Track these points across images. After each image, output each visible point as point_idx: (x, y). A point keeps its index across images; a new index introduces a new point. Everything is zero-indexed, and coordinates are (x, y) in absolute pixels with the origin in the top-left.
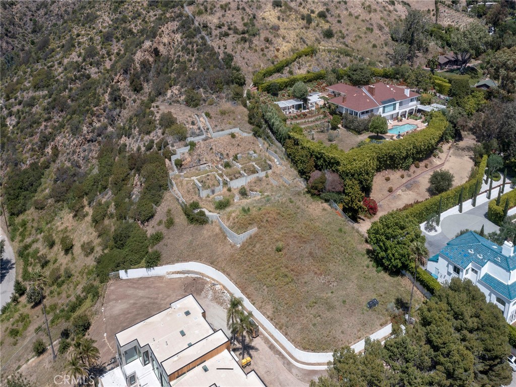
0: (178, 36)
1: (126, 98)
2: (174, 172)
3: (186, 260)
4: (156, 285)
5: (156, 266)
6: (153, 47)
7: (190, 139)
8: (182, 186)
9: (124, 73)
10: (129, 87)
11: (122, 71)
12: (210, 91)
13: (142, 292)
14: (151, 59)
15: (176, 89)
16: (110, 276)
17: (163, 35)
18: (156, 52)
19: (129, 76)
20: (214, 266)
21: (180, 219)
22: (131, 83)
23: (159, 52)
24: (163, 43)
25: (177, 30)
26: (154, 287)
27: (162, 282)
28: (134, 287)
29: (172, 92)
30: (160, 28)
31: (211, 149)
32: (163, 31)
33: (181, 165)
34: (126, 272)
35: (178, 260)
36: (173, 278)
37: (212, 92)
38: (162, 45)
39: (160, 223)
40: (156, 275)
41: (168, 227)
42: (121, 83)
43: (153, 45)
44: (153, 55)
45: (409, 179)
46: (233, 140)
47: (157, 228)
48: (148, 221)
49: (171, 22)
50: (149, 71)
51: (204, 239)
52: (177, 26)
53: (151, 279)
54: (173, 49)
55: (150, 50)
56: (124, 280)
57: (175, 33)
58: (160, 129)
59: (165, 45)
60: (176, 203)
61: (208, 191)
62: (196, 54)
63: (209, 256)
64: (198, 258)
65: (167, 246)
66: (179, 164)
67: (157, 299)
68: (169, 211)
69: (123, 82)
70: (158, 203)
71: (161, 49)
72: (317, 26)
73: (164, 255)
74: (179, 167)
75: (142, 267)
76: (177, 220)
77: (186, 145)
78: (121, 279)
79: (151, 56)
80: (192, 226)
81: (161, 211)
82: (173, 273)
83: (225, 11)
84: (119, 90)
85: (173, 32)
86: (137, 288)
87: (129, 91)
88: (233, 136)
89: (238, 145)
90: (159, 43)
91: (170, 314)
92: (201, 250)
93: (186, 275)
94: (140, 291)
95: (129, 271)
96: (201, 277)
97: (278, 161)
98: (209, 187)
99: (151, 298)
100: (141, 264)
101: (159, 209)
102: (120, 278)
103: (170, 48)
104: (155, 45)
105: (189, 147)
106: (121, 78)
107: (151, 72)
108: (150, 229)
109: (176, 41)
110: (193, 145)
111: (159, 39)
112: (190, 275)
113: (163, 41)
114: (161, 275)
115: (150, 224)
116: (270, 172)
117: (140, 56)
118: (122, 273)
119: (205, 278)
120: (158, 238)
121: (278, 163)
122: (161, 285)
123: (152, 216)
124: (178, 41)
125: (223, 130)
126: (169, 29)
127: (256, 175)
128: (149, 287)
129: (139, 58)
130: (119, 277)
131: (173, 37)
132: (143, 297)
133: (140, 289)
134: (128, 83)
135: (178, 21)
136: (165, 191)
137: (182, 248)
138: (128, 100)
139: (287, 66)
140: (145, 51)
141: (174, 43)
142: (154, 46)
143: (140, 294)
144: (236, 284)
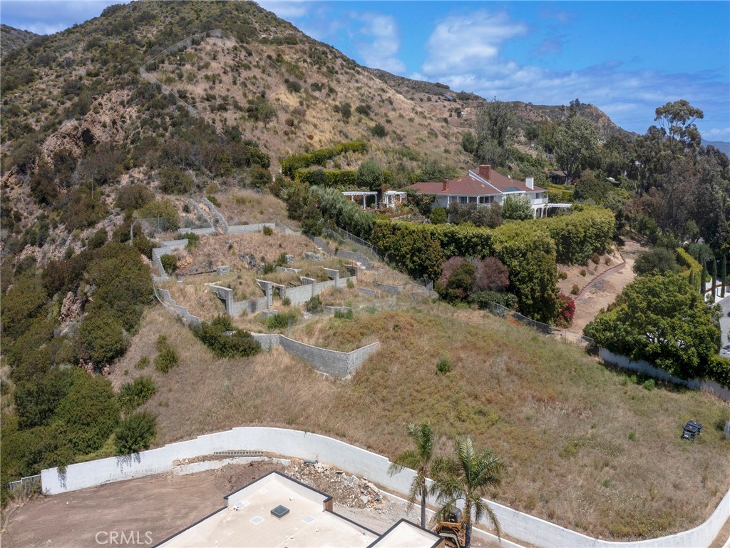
0: (132, 111)
1: (22, 215)
2: (161, 278)
3: (225, 426)
4: (150, 492)
5: (146, 447)
6: (80, 129)
7: (183, 231)
8: (184, 297)
9: (18, 173)
10: (29, 196)
11: (15, 168)
12: (208, 172)
13: (115, 511)
14: (77, 151)
15: (140, 172)
16: (12, 491)
17: (101, 111)
18: (87, 137)
19: (28, 177)
20: (297, 426)
21: (193, 352)
22: (33, 190)
23: (92, 137)
24: (100, 122)
25: (128, 103)
26: (147, 497)
27: (164, 486)
28: (87, 507)
29: (131, 176)
30: (95, 99)
31: (231, 247)
32: (100, 104)
33: (175, 268)
34: (62, 472)
35: (203, 428)
36: (192, 474)
37: (212, 175)
38: (98, 126)
39: (144, 362)
40: (145, 473)
41: (164, 370)
42: (13, 189)
43: (80, 125)
44: (81, 143)
45: (593, 277)
46: (269, 238)
47: (137, 374)
48: (110, 361)
49: (117, 91)
50: (72, 170)
51: (260, 380)
52: (128, 95)
53: (132, 484)
54: (120, 131)
55: (75, 133)
56: (56, 496)
57: (124, 106)
58: (118, 214)
59: (104, 126)
60: (177, 326)
61: (244, 305)
62: (170, 128)
63: (281, 409)
64: (255, 417)
65: (167, 405)
66: (170, 264)
67: (161, 518)
68: (162, 341)
69: (16, 187)
70: (132, 326)
71: (97, 132)
72: (359, 121)
73: (162, 424)
74: (170, 271)
75: (107, 455)
76: (184, 354)
77: (180, 237)
78: (46, 496)
79: (77, 144)
80: (225, 360)
81: (141, 344)
82: (192, 461)
83: (214, 83)
84: (9, 200)
85: (122, 103)
86: (98, 506)
87: (28, 204)
88: (268, 232)
89: (280, 246)
90: (93, 122)
91: (228, 522)
92: (258, 401)
93: (226, 462)
94: (106, 511)
95: (70, 469)
96: (266, 459)
97: (363, 264)
98: (244, 298)
99: (145, 520)
100: (103, 450)
101: (136, 339)
102: (40, 493)
103: (115, 131)
104: (85, 125)
105: (186, 241)
106: (12, 180)
107: (76, 172)
108: (118, 378)
109: (128, 117)
110: (193, 239)
111: (94, 115)
112: (236, 461)
113: (102, 120)
114: (159, 471)
115: (117, 370)
116: (354, 279)
117: (53, 145)
118: (50, 479)
119: (275, 460)
120: (141, 391)
121: (364, 268)
122: (164, 490)
123: (121, 352)
124: (130, 117)
125: (246, 223)
126: (113, 100)
127: (330, 283)
128: (130, 500)
129: (51, 148)
130: (40, 488)
131: (122, 112)
132: (119, 521)
133: (106, 507)
134: (27, 190)
135: (130, 90)
136: (146, 308)
137: (208, 404)
138: (26, 218)
139: (330, 158)
140: (64, 137)
141: (124, 122)
142: (82, 127)
143: (110, 517)
144: (369, 447)
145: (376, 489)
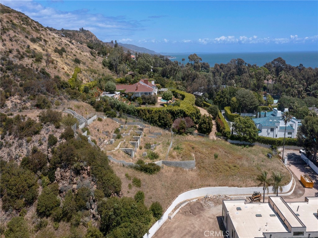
20: (194, 188)
21: (141, 176)
27: (173, 223)
34: (148, 234)
35: (170, 200)
36: (175, 216)
39: (131, 186)
40: (163, 223)
41: (139, 186)
47: (132, 191)
53: (163, 228)
60: (126, 169)
63: (186, 185)
64: (181, 191)
65: (151, 198)
68: (127, 176)
82: (173, 212)
89: (108, 125)
93: (180, 207)
96: (189, 202)
114: (166, 220)
115: (124, 192)
144: (220, 186)
145: (229, 196)
